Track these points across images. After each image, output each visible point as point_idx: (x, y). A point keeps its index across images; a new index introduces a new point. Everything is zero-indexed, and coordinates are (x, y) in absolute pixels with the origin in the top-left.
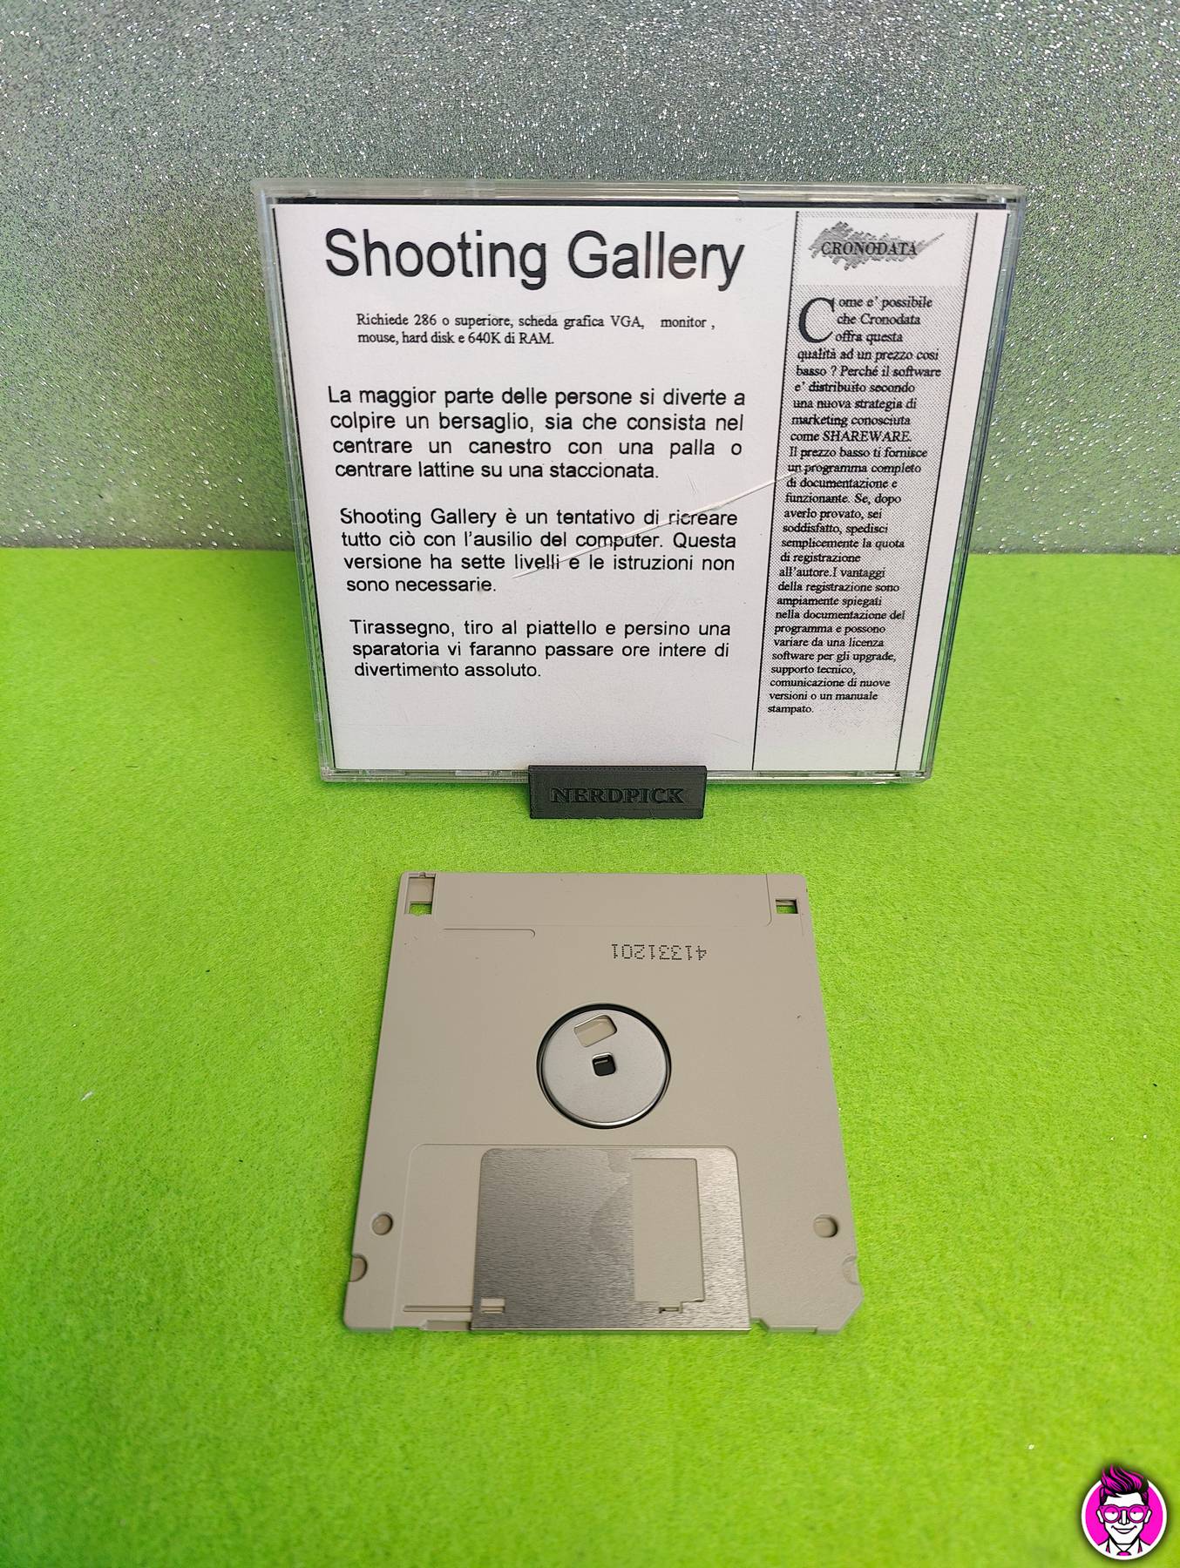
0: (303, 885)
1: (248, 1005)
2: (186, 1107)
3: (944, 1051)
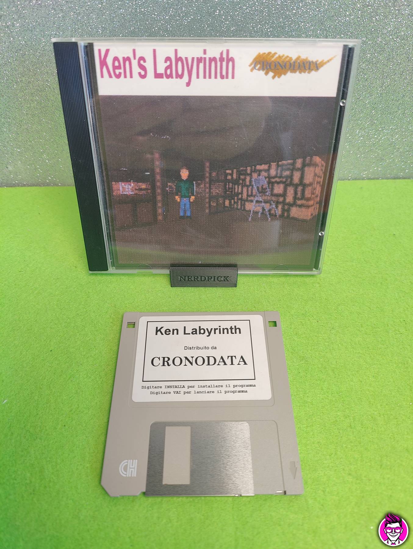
0: (87, 316)
1: (67, 364)
2: (43, 405)
3: (334, 373)
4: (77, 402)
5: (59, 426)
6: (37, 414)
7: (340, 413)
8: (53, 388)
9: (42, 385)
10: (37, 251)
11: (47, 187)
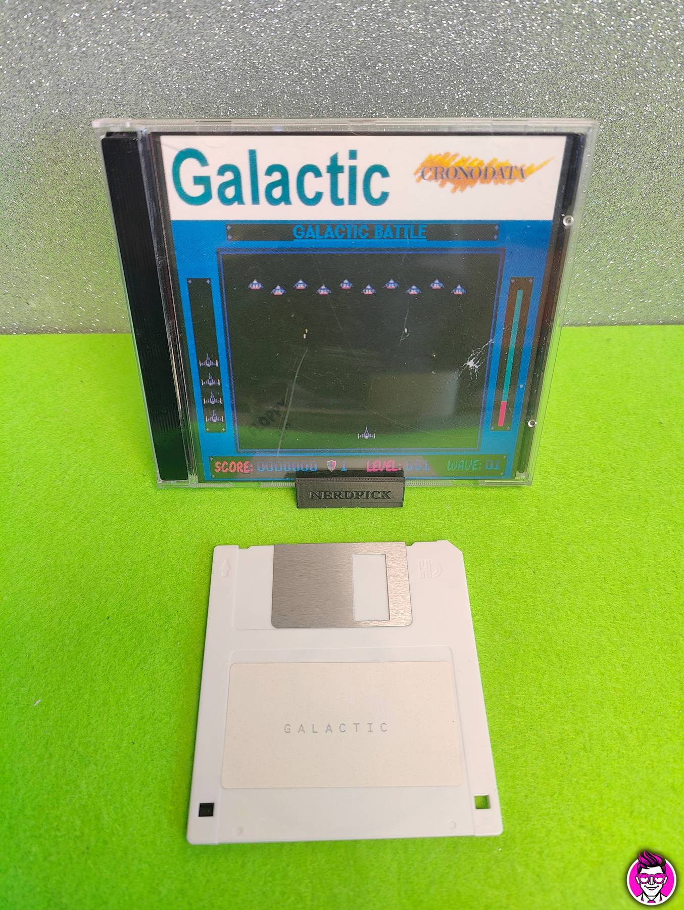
1: (134, 640)
2: (98, 708)
4: (151, 704)
5: (124, 744)
7: (569, 726)
8: (112, 680)
9: (95, 675)
10: (80, 447)
11: (93, 334)
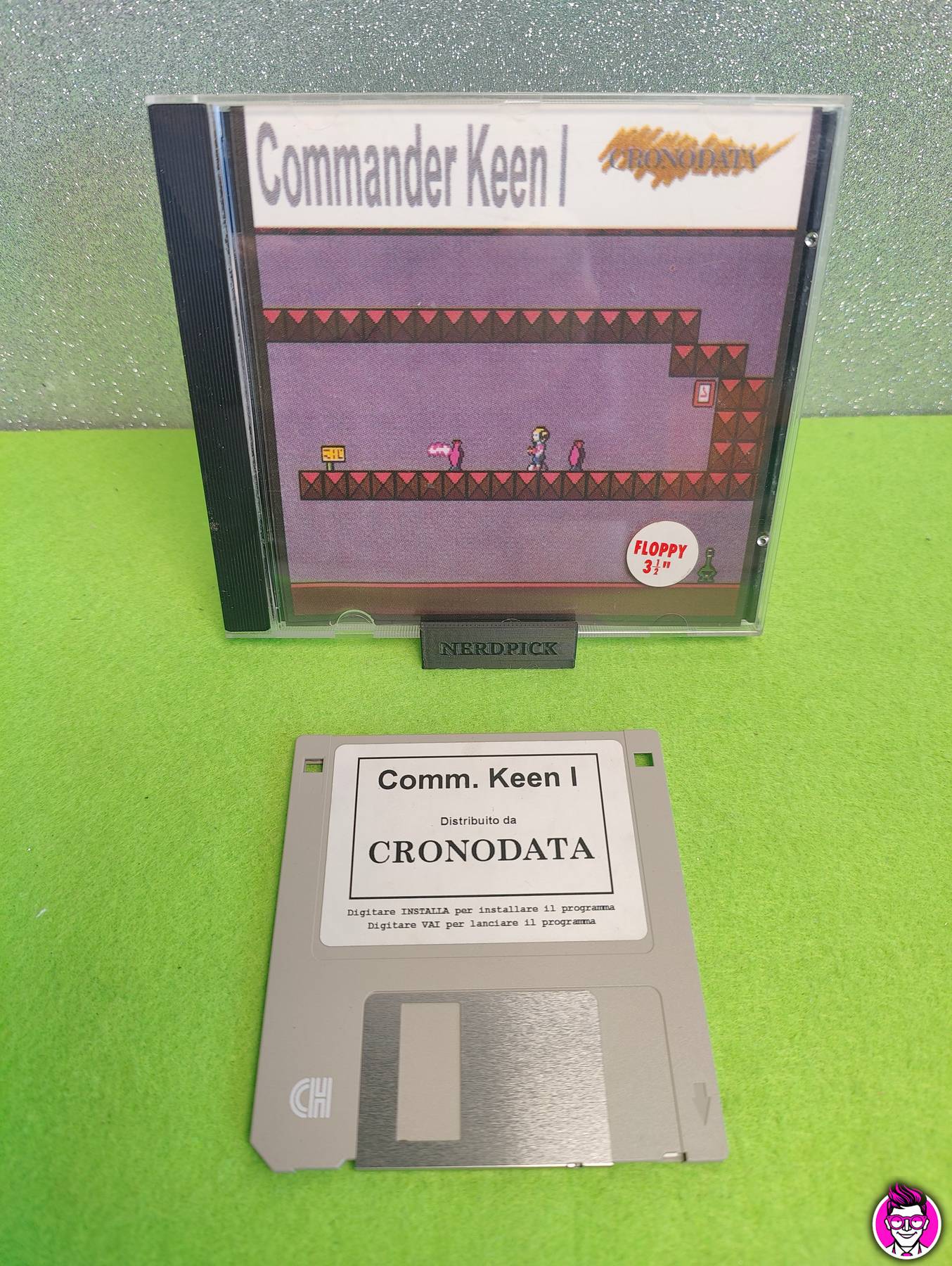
0: (229, 719)
1: (183, 827)
2: (130, 920)
3: (796, 850)
4: (206, 914)
5: (167, 969)
6: (116, 941)
7: (812, 941)
8: (151, 882)
9: (126, 875)
11: (133, 430)
